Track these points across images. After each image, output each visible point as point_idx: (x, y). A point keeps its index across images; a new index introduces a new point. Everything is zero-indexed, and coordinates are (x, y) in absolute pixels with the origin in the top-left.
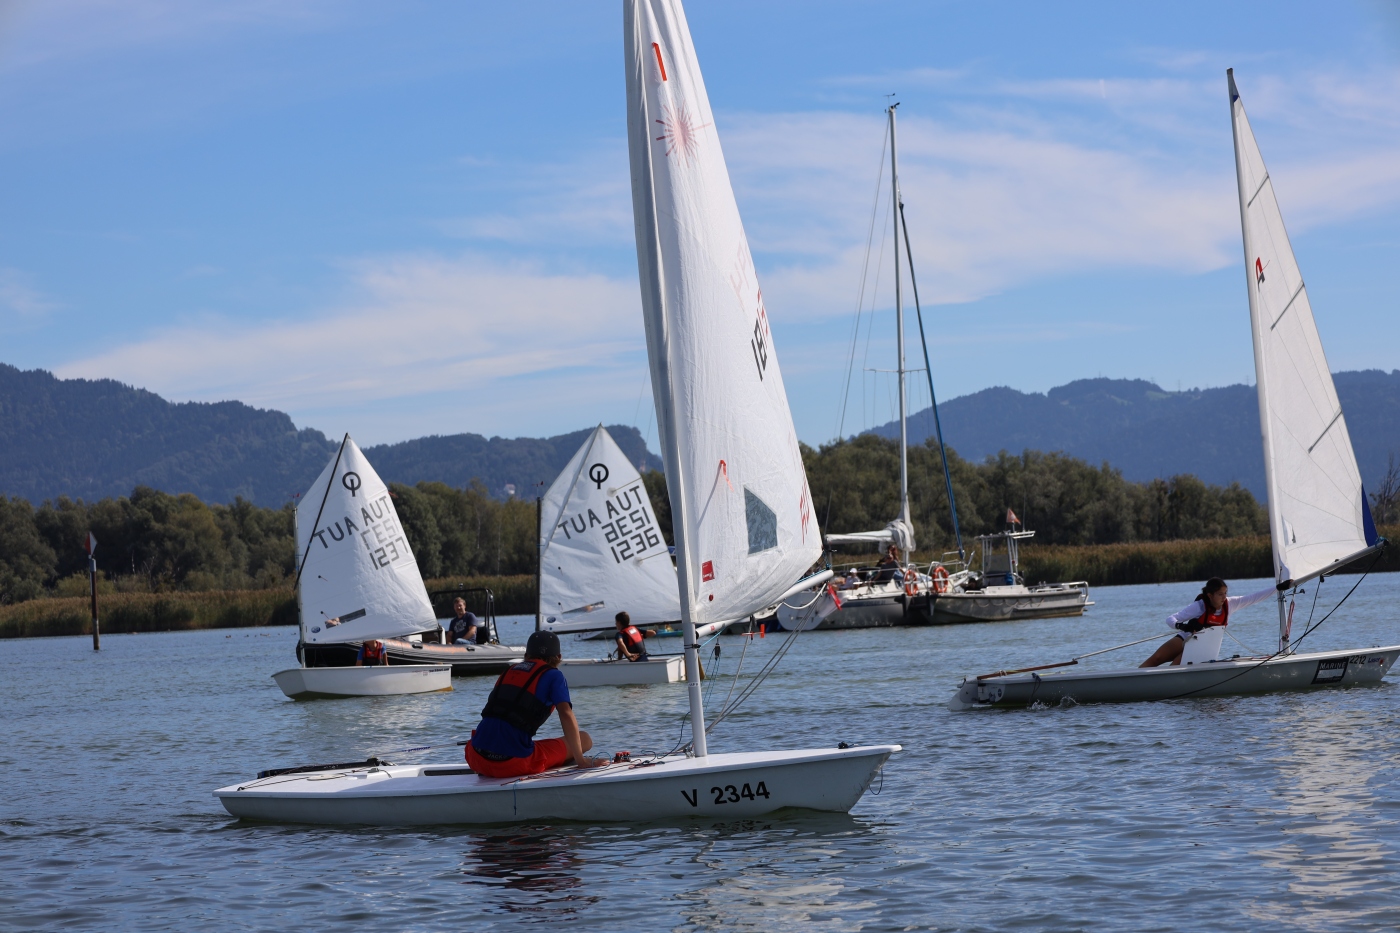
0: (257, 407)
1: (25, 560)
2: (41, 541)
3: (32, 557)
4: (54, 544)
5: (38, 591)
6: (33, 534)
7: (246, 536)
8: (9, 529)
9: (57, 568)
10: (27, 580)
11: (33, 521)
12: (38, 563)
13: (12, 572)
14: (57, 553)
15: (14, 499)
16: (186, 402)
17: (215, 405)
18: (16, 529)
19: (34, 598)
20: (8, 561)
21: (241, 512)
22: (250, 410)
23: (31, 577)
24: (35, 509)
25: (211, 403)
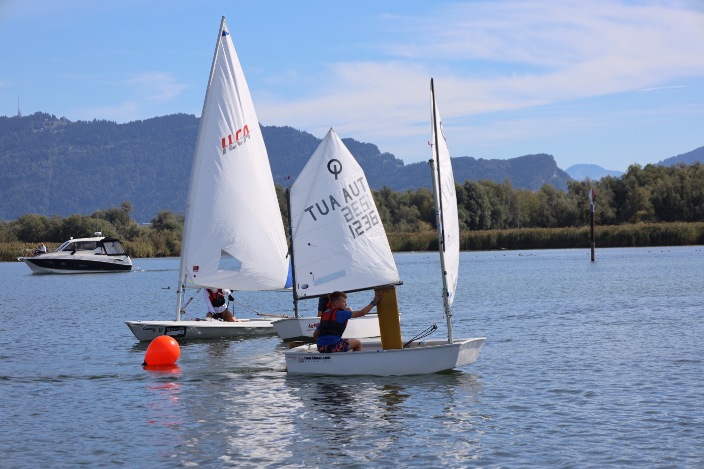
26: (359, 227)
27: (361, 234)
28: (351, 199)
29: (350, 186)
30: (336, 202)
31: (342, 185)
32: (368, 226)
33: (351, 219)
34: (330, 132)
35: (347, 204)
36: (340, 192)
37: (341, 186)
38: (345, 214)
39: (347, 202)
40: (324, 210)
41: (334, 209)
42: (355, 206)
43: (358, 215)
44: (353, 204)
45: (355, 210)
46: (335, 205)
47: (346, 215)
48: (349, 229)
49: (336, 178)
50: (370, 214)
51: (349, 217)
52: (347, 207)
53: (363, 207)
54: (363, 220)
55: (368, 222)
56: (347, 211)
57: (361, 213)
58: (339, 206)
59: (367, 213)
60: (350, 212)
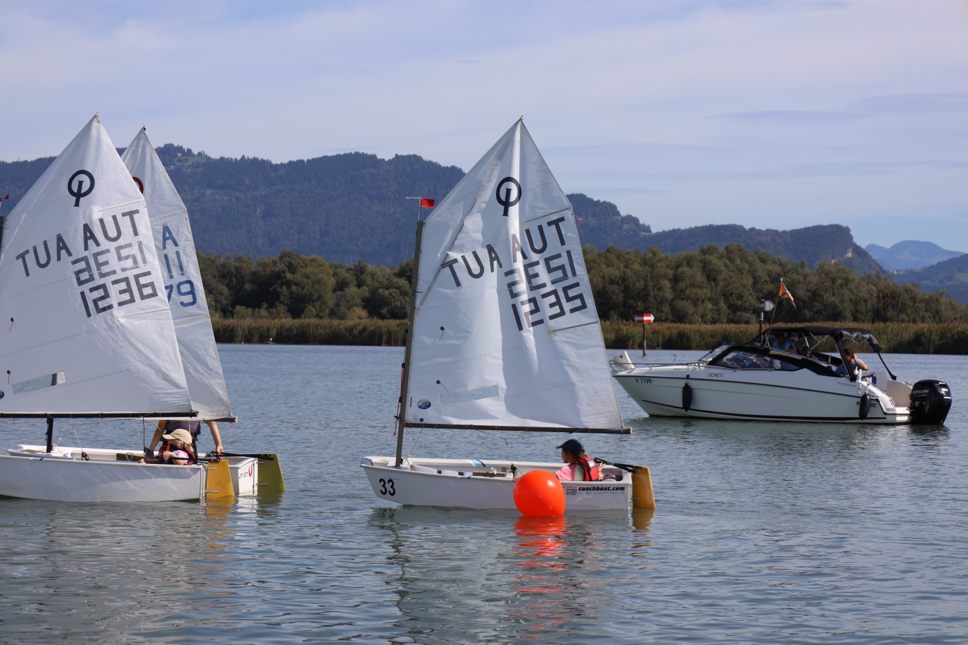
26: (102, 298)
27: (104, 309)
28: (98, 244)
29: (101, 221)
30: (65, 247)
31: (84, 217)
32: (126, 297)
33: (87, 281)
34: (91, 121)
35: (86, 253)
36: (76, 230)
37: (82, 219)
38: (77, 269)
39: (86, 248)
40: (43, 260)
41: (59, 259)
42: (101, 259)
43: (103, 275)
44: (96, 255)
45: (99, 265)
47: (78, 273)
48: (79, 298)
49: (77, 204)
50: (137, 277)
51: (85, 276)
52: (85, 259)
53: (123, 262)
54: (115, 286)
55: (129, 290)
56: (82, 265)
57: (114, 272)
58: (70, 254)
59: (130, 274)
60: (88, 268)
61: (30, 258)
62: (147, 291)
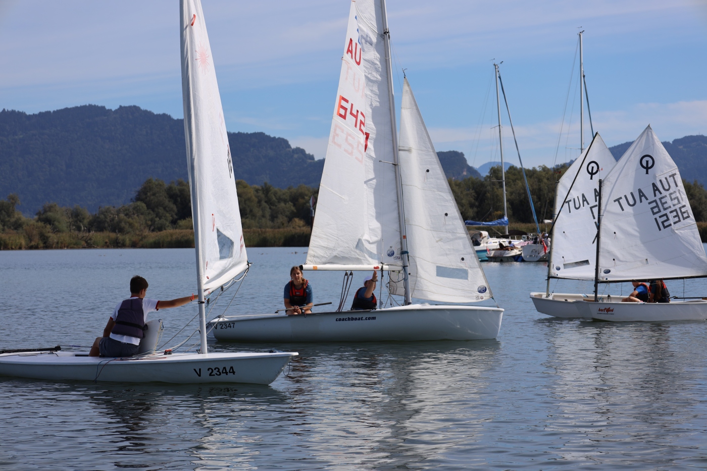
0: (272, 136)
1: (161, 210)
2: (169, 201)
3: (165, 208)
4: (175, 203)
5: (167, 225)
6: (165, 197)
7: (269, 202)
8: (154, 194)
9: (176, 214)
10: (162, 220)
11: (165, 190)
12: (167, 211)
13: (155, 216)
14: (177, 207)
15: (156, 180)
16: (237, 132)
17: (251, 134)
18: (157, 195)
19: (165, 229)
20: (153, 211)
21: (266, 190)
22: (269, 137)
23: (164, 218)
24: (166, 185)
25: (249, 133)
26: (666, 221)
27: (667, 227)
28: (660, 193)
29: (661, 181)
30: (644, 195)
32: (677, 219)
33: (658, 212)
35: (656, 198)
37: (651, 181)
39: (655, 195)
40: (632, 202)
41: (642, 202)
42: (663, 201)
43: (665, 209)
44: (661, 199)
45: (663, 204)
46: (643, 198)
49: (647, 173)
50: (680, 208)
51: (656, 210)
52: (655, 201)
53: (673, 201)
54: (671, 214)
55: (677, 216)
56: (654, 204)
57: (670, 207)
58: (647, 199)
59: (677, 207)
60: (657, 206)
61: (623, 201)
62: (685, 215)
